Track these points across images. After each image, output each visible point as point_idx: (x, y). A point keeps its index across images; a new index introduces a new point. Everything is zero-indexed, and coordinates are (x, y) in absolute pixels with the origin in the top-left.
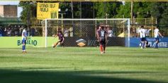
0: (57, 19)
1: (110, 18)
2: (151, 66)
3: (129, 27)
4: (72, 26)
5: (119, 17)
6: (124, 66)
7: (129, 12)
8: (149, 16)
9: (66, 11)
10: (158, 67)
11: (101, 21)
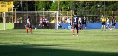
0: (12, 12)
1: (46, 11)
2: (71, 41)
3: (57, 16)
4: (22, 16)
5: (51, 11)
6: (55, 41)
7: (57, 8)
8: (70, 10)
9: (18, 7)
10: (75, 41)
11: (40, 13)
